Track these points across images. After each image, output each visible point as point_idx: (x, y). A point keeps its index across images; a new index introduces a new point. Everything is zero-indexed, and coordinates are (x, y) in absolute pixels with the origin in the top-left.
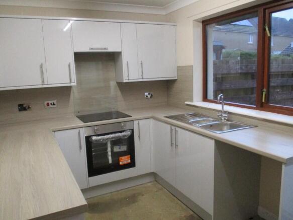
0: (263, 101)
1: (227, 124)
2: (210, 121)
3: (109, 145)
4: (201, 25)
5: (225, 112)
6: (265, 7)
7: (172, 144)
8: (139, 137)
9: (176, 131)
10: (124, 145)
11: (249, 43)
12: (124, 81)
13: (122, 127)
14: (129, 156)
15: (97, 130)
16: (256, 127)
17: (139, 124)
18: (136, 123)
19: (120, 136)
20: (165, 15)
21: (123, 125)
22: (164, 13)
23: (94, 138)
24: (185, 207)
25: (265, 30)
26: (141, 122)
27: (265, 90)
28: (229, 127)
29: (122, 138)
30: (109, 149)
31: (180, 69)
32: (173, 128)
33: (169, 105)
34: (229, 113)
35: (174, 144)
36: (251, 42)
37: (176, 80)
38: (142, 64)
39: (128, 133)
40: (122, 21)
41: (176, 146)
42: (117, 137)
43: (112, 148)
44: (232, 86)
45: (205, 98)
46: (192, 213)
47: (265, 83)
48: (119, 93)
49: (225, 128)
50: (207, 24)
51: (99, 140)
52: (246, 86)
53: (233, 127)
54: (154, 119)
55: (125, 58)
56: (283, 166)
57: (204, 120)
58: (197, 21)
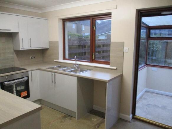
0: (93, 58)
1: (78, 70)
2: (70, 69)
3: (14, 86)
4: (62, 21)
5: (77, 64)
6: (94, 17)
7: (52, 82)
8: (32, 80)
9: (55, 75)
10: (23, 86)
11: (73, 28)
12: (21, 49)
13: (22, 75)
14: (26, 92)
15: (7, 78)
16: (91, 70)
17: (31, 73)
18: (30, 73)
19: (22, 81)
20: (41, 13)
21: (22, 74)
22: (40, 12)
23: (6, 83)
24: (60, 112)
25: (93, 27)
26: (33, 72)
27: (94, 54)
28: (79, 71)
29: (23, 81)
30: (15, 89)
31: (50, 43)
32: (53, 73)
33: (44, 62)
34: (79, 65)
35: (54, 82)
36: (74, 28)
37: (48, 49)
38: (30, 40)
39: (26, 78)
40: (19, 15)
41: (55, 83)
42: (20, 81)
43: (16, 88)
44: (74, 52)
45: (64, 58)
46: (64, 114)
47: (94, 51)
48: (15, 56)
49: (78, 71)
50: (65, 21)
51: (9, 84)
52: (80, 52)
53: (81, 71)
54: (40, 70)
55: (21, 36)
56: (107, 84)
57: (67, 69)
58: (60, 19)
